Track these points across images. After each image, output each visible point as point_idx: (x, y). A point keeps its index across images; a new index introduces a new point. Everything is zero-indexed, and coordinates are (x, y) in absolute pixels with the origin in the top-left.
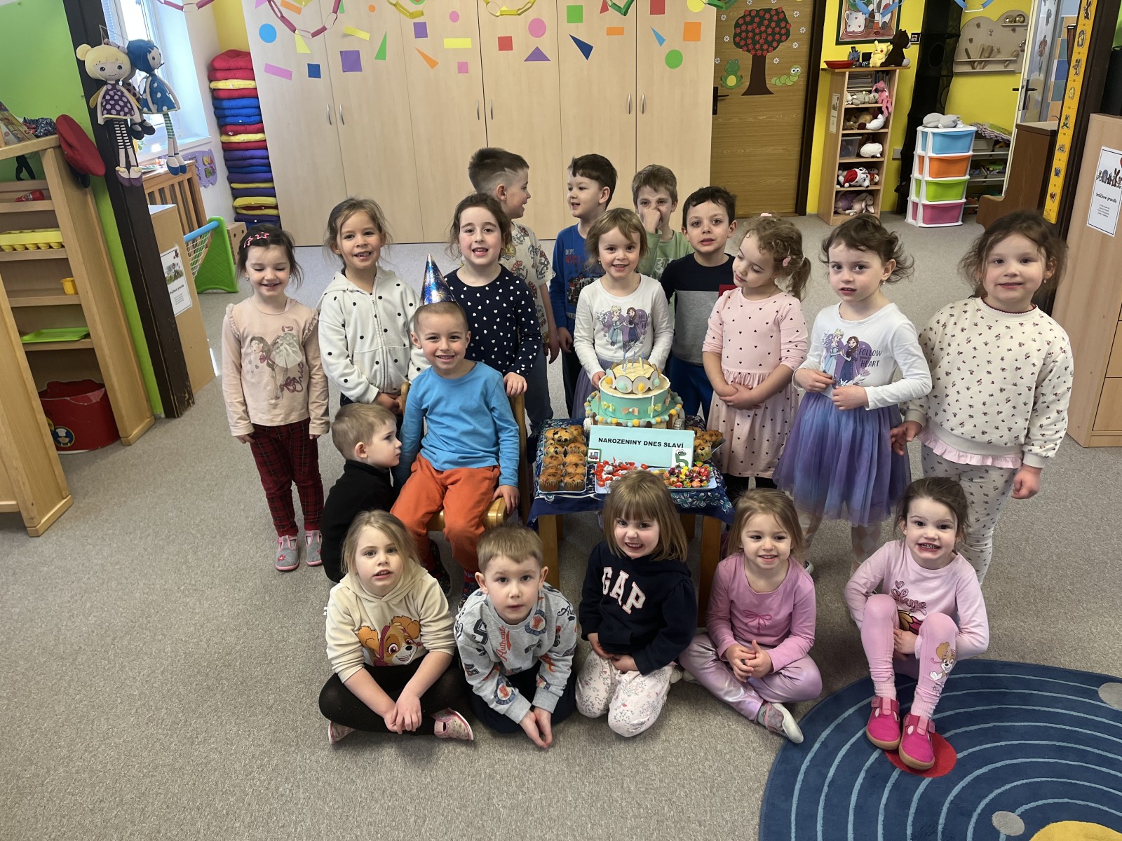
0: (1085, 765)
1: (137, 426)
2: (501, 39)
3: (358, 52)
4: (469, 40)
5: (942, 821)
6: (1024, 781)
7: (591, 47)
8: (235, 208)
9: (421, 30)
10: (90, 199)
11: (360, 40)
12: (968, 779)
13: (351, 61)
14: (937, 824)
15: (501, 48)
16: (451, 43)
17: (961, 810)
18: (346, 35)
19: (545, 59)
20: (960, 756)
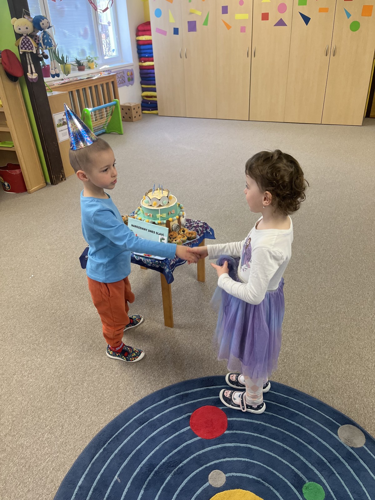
0: (290, 465)
1: (37, 186)
2: (263, 14)
3: (195, 22)
4: (248, 14)
5: (185, 462)
6: (247, 460)
7: (310, 19)
8: (143, 97)
9: (225, 10)
10: (18, 87)
11: (197, 15)
12: (219, 446)
13: (192, 26)
14: (181, 463)
15: (263, 19)
16: (238, 16)
17: (198, 461)
18: (191, 13)
19: (285, 25)
20: (226, 432)
